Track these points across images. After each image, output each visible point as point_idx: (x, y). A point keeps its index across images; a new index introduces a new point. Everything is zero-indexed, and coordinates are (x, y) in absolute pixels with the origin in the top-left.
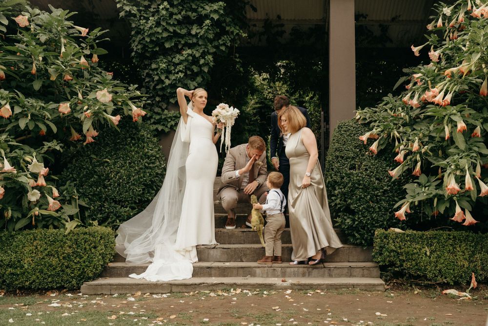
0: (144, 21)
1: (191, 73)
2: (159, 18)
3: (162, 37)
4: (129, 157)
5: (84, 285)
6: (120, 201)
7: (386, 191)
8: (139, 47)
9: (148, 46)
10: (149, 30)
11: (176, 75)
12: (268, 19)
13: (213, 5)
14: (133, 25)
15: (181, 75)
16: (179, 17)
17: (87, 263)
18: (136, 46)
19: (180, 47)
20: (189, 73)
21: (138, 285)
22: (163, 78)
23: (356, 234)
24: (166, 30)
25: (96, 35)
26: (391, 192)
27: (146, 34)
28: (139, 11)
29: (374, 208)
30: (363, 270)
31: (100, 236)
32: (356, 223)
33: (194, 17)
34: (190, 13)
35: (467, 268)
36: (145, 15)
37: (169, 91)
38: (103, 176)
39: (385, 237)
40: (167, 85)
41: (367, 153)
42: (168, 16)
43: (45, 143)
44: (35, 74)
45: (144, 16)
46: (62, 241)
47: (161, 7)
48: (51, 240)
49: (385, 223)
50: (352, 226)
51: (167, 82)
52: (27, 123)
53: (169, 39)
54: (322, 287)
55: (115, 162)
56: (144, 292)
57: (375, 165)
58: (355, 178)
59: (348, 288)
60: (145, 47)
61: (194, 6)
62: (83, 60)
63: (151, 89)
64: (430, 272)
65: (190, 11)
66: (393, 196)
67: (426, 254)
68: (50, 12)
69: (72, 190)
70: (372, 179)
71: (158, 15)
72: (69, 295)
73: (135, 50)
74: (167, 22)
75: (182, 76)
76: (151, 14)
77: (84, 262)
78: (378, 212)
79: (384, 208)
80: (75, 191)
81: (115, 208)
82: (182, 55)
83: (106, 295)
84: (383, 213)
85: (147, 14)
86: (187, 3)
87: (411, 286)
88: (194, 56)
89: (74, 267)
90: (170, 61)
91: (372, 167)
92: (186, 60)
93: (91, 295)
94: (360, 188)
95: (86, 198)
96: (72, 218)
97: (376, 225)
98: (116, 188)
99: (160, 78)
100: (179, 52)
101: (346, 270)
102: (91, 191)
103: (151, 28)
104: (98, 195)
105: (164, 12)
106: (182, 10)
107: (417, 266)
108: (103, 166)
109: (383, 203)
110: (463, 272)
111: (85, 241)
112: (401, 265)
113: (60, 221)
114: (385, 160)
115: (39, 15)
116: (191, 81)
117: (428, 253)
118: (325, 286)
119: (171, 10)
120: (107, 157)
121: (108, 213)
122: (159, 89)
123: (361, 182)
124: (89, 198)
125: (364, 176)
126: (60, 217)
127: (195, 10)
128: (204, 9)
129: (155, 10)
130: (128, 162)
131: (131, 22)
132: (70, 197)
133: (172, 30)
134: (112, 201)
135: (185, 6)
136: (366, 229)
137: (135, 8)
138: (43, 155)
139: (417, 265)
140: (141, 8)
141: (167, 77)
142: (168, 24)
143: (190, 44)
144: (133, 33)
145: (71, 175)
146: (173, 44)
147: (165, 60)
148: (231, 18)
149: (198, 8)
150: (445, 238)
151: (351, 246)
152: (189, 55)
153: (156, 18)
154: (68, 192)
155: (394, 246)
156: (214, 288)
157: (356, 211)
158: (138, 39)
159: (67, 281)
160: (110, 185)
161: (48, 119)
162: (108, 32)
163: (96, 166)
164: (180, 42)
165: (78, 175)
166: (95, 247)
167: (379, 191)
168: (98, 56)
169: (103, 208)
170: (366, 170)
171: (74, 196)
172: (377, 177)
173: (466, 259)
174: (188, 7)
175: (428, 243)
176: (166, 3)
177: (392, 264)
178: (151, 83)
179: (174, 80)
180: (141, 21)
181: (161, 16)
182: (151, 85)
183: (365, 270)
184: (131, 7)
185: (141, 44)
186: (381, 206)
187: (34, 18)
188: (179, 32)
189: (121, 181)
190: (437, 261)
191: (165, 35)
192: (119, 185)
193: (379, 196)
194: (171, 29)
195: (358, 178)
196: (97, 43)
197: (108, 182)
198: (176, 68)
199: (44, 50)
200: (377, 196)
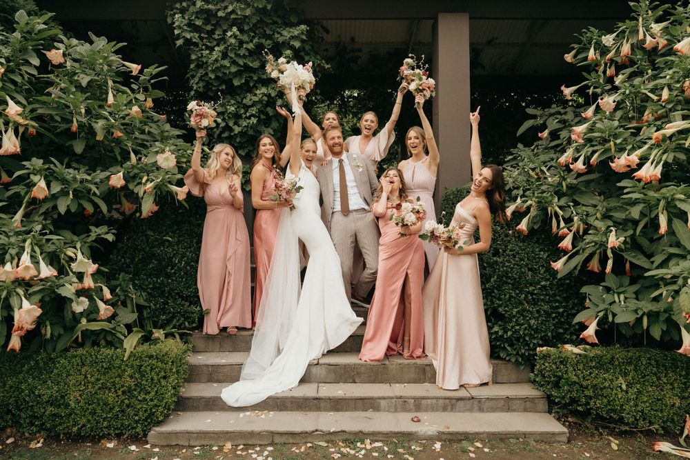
0: (208, 52)
1: (265, 117)
2: (226, 48)
3: (230, 72)
4: (196, 234)
5: (153, 432)
6: (187, 297)
7: (544, 287)
8: (201, 85)
9: (211, 84)
10: (213, 64)
11: (248, 121)
12: (340, 43)
13: (291, 30)
14: (193, 57)
15: (254, 120)
16: (251, 46)
17: (156, 402)
18: (197, 84)
19: (251, 84)
20: (263, 117)
21: (227, 433)
22: (231, 124)
23: (509, 348)
24: (234, 63)
25: (152, 74)
26: (552, 289)
27: (210, 68)
28: (201, 38)
29: (531, 312)
30: (525, 402)
31: (171, 361)
32: (509, 333)
33: (269, 45)
34: (263, 41)
35: (679, 408)
36: (209, 44)
37: (238, 140)
38: (164, 261)
39: (561, 362)
40: (236, 132)
41: (510, 232)
42: (237, 45)
43: (93, 228)
44: (76, 133)
45: (206, 46)
46: (120, 368)
47: (229, 34)
48: (105, 367)
49: (549, 334)
50: (502, 336)
51: (237, 130)
52: (68, 206)
53: (238, 74)
54: (482, 436)
55: (179, 241)
56: (236, 443)
57: (524, 250)
58: (501, 269)
59: (518, 439)
60: (208, 85)
61: (268, 32)
62: (135, 108)
63: (216, 136)
64: (628, 414)
65: (263, 38)
66: (555, 295)
67: (621, 387)
68: (91, 43)
69: (127, 286)
70: (523, 270)
71: (225, 43)
72: (133, 448)
73: (195, 88)
74: (235, 53)
75: (255, 122)
76: (215, 43)
77: (152, 400)
78: (538, 318)
79: (545, 311)
80: (131, 287)
81: (183, 306)
82: (256, 95)
83: (184, 447)
84: (544, 318)
85: (209, 42)
86: (260, 27)
87: (597, 429)
88: (269, 96)
89: (138, 407)
90: (238, 102)
91: (520, 252)
92: (260, 101)
93: (162, 446)
94: (509, 283)
95: (144, 291)
96: (129, 328)
97: (536, 336)
98: (182, 279)
99: (227, 124)
100: (250, 90)
101: (502, 402)
102: (150, 283)
103: (216, 60)
104: (159, 288)
105: (233, 41)
106: (254, 37)
107: (610, 405)
108: (163, 246)
109: (542, 304)
110: (674, 413)
111: (151, 367)
112: (588, 403)
113: (114, 334)
114: (537, 242)
115: (76, 46)
116: (266, 127)
117: (624, 387)
118: (485, 435)
119: (240, 37)
120: (167, 234)
121: (174, 313)
122: (225, 138)
123: (510, 275)
124: (148, 292)
125: (512, 266)
126: (114, 329)
127: (269, 37)
128: (281, 35)
129: (220, 37)
130: (195, 240)
131: (190, 51)
132: (125, 296)
133: (242, 64)
134: (177, 297)
135: (257, 32)
136: (521, 341)
137: (197, 35)
138: (89, 245)
139: (609, 402)
140: (202, 35)
141: (236, 123)
142: (238, 55)
143: (264, 79)
144: (192, 66)
145: (123, 260)
146: (243, 81)
147: (233, 102)
148: (311, 45)
149: (273, 34)
150: (644, 363)
151: (499, 362)
152: (264, 95)
153: (222, 48)
154: (122, 290)
155: (575, 375)
156: (333, 438)
157: (506, 315)
158: (199, 75)
159: (129, 426)
160: (175, 273)
161: (95, 194)
162: (166, 68)
163: (155, 247)
164: (252, 78)
165: (132, 259)
166: (165, 378)
167: (535, 286)
168: (153, 100)
169: (166, 306)
170: (514, 256)
171: (130, 295)
172: (530, 267)
173: (677, 395)
174: (261, 33)
175: (621, 370)
176: (235, 29)
177: (573, 401)
178: (215, 130)
179: (245, 126)
180: (204, 52)
181: (228, 46)
182: (215, 132)
183: (528, 403)
184: (192, 34)
185: (203, 81)
186: (540, 308)
187: (70, 50)
188: (251, 65)
189: (188, 268)
190: (637, 398)
191: (234, 69)
192: (186, 273)
193: (535, 294)
194: (241, 62)
195: (505, 268)
196: (152, 85)
197: (172, 269)
198: (247, 111)
199: (87, 98)
200: (532, 294)
